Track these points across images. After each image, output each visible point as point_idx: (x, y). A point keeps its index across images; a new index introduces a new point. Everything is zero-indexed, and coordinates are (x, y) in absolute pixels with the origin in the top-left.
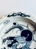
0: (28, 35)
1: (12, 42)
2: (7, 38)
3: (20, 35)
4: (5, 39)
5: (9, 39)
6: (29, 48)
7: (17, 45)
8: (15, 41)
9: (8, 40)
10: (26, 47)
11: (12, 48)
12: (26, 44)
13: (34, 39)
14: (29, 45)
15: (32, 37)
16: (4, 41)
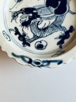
0: (59, 2)
1: (29, 17)
2: (21, 10)
3: (45, 3)
4: (16, 12)
5: (25, 12)
6: (60, 26)
7: (39, 22)
8: (36, 16)
9: (23, 13)
10: (55, 25)
11: (29, 28)
12: (56, 20)
13: (69, 10)
14: (61, 21)
15: (67, 5)
16: (15, 16)
